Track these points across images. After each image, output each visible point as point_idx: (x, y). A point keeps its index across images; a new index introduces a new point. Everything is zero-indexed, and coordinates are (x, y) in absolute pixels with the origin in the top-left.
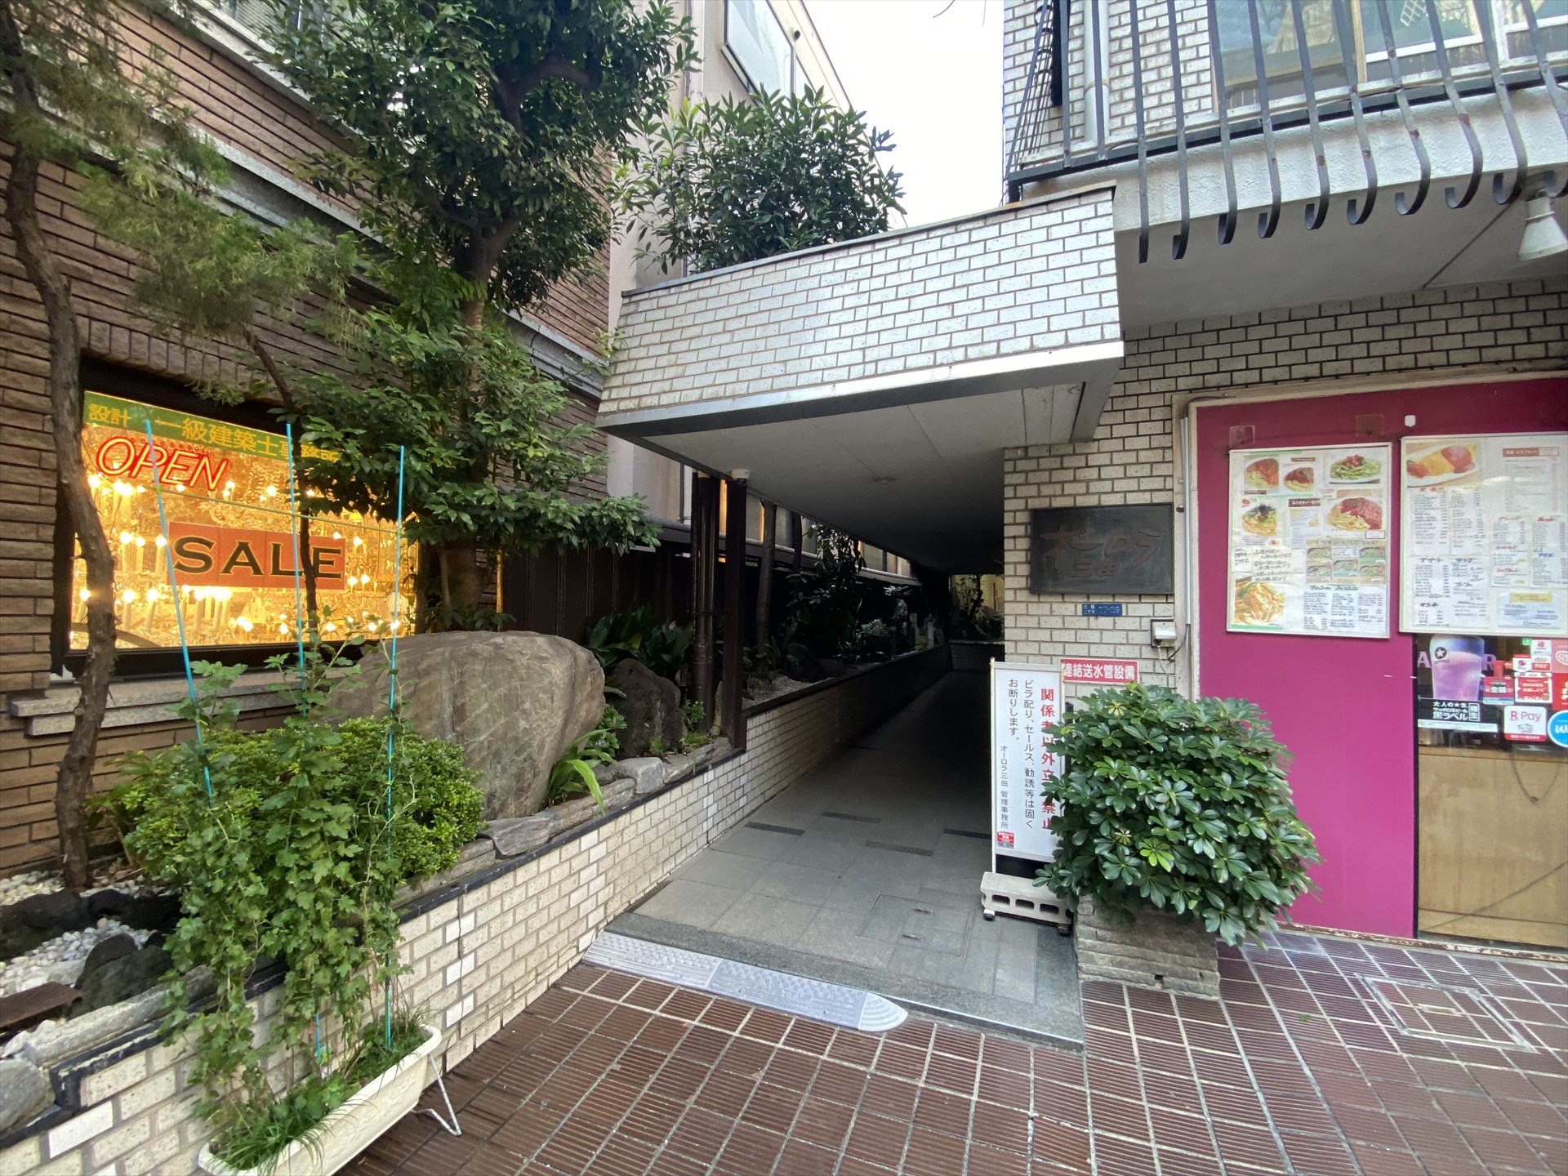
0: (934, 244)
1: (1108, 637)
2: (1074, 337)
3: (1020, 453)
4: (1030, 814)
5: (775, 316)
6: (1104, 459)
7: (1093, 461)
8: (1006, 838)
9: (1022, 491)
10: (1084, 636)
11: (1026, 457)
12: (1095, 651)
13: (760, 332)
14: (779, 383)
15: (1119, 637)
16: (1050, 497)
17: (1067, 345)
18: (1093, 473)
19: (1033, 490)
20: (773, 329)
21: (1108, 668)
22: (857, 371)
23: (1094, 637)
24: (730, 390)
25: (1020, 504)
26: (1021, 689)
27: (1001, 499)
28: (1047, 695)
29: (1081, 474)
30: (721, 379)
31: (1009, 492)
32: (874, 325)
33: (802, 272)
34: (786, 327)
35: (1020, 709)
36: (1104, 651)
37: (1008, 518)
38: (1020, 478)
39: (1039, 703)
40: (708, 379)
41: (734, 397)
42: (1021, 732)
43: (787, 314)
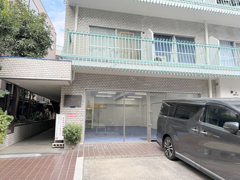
0: (51, 62)
1: (73, 111)
2: (66, 77)
3: (64, 86)
4: (60, 134)
5: (28, 66)
6: (74, 88)
7: (73, 88)
8: (57, 138)
9: (63, 91)
10: (70, 111)
11: (64, 87)
12: (72, 112)
13: (26, 68)
14: (28, 75)
15: (75, 111)
16: (67, 92)
17: (65, 78)
18: (73, 90)
19: (65, 91)
20: (28, 68)
21: (73, 115)
22: (40, 76)
23: (72, 111)
24: (21, 75)
25: (63, 93)
26: (60, 118)
27: (61, 92)
28: (63, 118)
29: (71, 90)
30: (19, 73)
31: (62, 91)
32: (43, 70)
33: (33, 61)
34: (30, 68)
35: (60, 120)
36: (73, 112)
37: (61, 95)
38: (63, 89)
39: (62, 119)
40: (17, 73)
41: (21, 76)
42: (60, 123)
43: (30, 66)
